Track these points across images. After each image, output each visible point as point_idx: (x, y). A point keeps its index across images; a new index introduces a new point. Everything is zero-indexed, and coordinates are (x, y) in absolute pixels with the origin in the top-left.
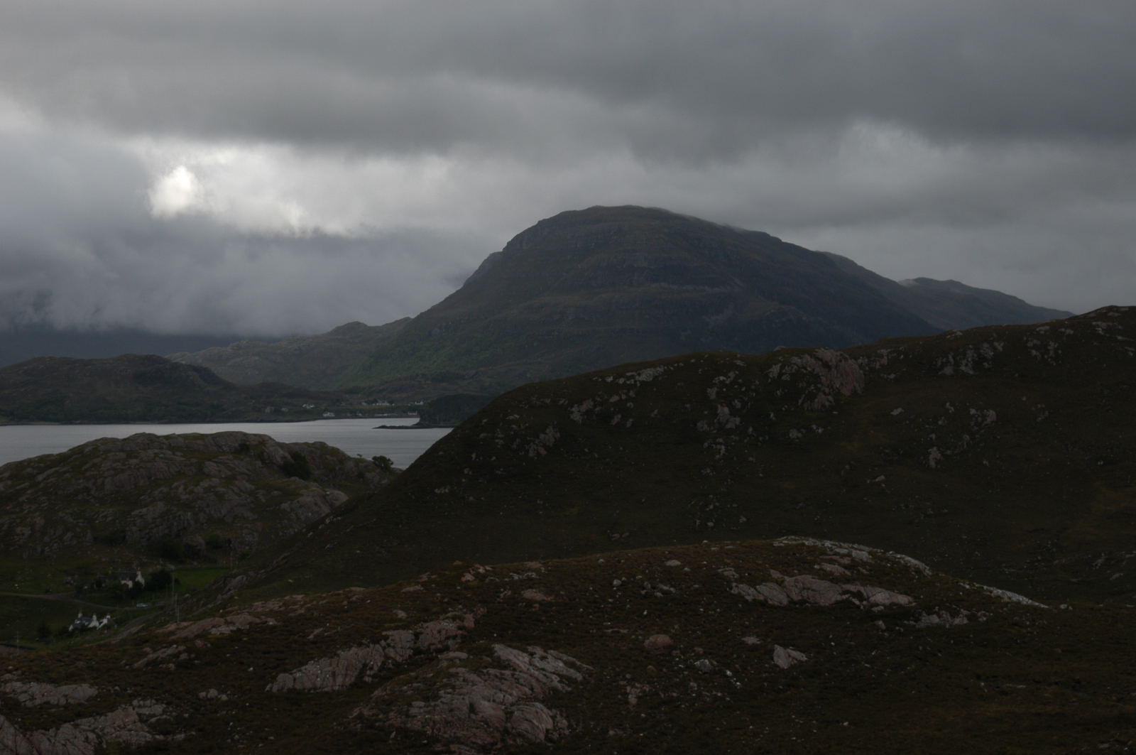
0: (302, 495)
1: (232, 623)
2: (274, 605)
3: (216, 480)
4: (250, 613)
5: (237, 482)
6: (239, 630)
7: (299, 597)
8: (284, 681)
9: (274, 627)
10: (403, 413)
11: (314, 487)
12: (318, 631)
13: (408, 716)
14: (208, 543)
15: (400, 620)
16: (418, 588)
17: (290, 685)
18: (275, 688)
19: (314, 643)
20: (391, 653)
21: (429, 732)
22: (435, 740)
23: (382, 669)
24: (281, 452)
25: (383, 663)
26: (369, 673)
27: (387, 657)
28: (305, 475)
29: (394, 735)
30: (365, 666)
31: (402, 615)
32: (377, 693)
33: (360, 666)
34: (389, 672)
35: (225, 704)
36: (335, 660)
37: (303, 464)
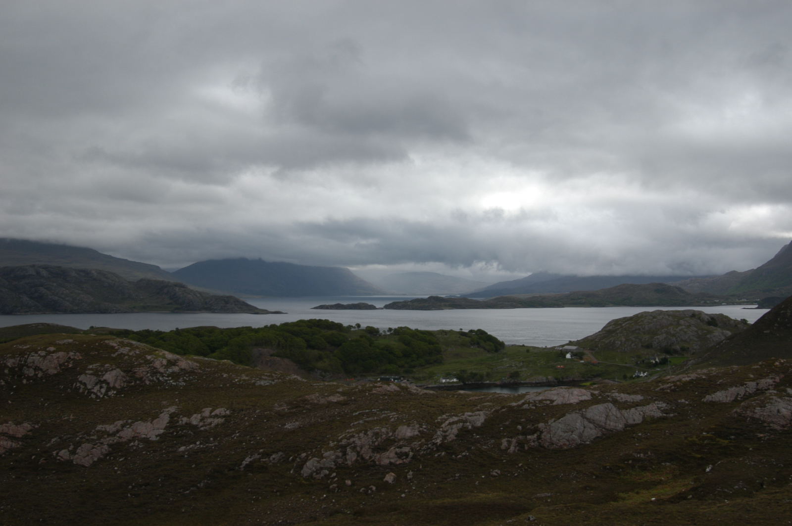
0: (714, 332)
1: (690, 377)
2: (705, 371)
3: (683, 327)
4: (696, 374)
5: (691, 328)
6: (692, 379)
7: (714, 369)
8: (708, 398)
9: (704, 379)
10: (752, 303)
11: (719, 329)
12: (721, 381)
13: (754, 413)
14: (681, 349)
15: (751, 378)
16: (758, 367)
17: (711, 399)
18: (705, 400)
19: (719, 385)
20: (748, 390)
21: (762, 419)
22: (764, 422)
23: (744, 395)
24: (707, 317)
25: (745, 393)
26: (739, 396)
27: (746, 391)
28: (716, 325)
29: (749, 419)
30: (738, 394)
31: (752, 376)
32: (743, 404)
33: (736, 394)
34: (747, 397)
35: (687, 405)
36: (727, 391)
37: (715, 321)
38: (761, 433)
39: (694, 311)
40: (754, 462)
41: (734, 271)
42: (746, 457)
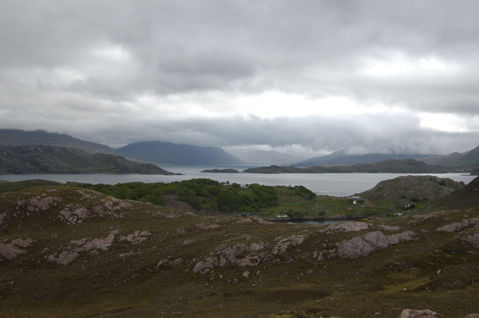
0: (444, 189)
1: (428, 216)
2: (437, 212)
3: (425, 186)
4: (432, 214)
5: (430, 186)
6: (430, 218)
7: (443, 211)
8: (439, 229)
9: (437, 217)
10: (467, 172)
11: (447, 188)
12: (447, 219)
13: (467, 238)
14: (423, 199)
15: (466, 217)
16: (470, 210)
17: (441, 230)
18: (437, 230)
19: (446, 221)
20: (464, 224)
21: (472, 242)
22: (473, 244)
23: (461, 228)
24: (439, 180)
25: (462, 227)
26: (458, 228)
27: (463, 225)
28: (445, 185)
29: (464, 242)
30: (457, 227)
31: (466, 216)
32: (460, 233)
33: (456, 227)
34: (463, 229)
35: (427, 233)
36: (451, 225)
37: (443, 182)
38: (471, 250)
39: (432, 176)
40: (467, 268)
41: (456, 152)
42: (462, 265)
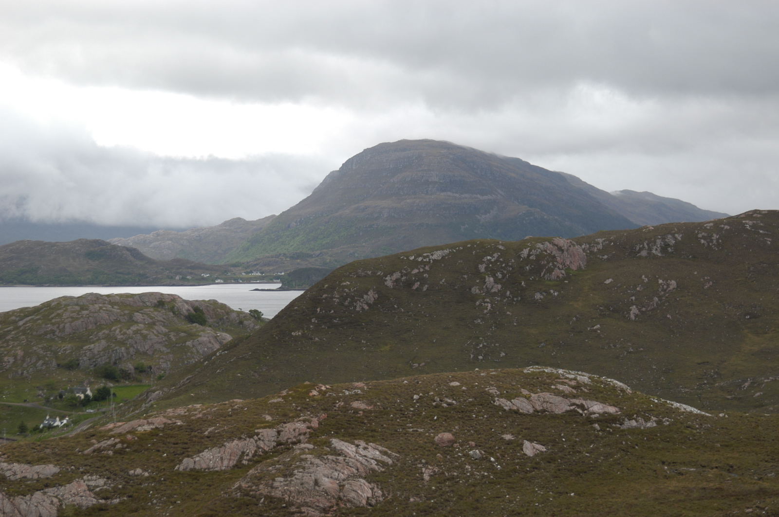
0: (201, 336)
1: (153, 424)
2: (181, 411)
3: (141, 326)
4: (164, 417)
5: (156, 327)
6: (157, 428)
7: (198, 406)
8: (187, 463)
9: (181, 426)
10: (271, 280)
11: (209, 330)
12: (210, 429)
13: (272, 487)
14: (136, 369)
15: (268, 422)
16: (280, 400)
17: (192, 466)
18: (181, 468)
19: (208, 437)
20: (261, 444)
21: (287, 499)
22: (290, 504)
23: (255, 455)
24: (186, 306)
25: (256, 451)
26: (246, 458)
27: (258, 447)
28: (203, 322)
29: (262, 500)
30: (243, 453)
31: (268, 418)
32: (251, 472)
33: (240, 453)
34: (259, 458)
35: (147, 479)
36: (223, 449)
37: (199, 313)
